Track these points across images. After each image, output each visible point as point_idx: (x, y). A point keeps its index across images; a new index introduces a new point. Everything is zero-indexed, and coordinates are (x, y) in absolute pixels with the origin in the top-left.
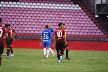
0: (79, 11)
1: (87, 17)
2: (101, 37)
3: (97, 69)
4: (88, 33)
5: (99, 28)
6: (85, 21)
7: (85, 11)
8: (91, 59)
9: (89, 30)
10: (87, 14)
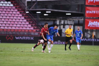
0: (11, 8)
1: (18, 13)
2: (31, 31)
3: (28, 60)
4: (19, 27)
5: (30, 23)
6: (17, 17)
7: (16, 8)
8: (22, 52)
9: (20, 25)
10: (18, 10)
